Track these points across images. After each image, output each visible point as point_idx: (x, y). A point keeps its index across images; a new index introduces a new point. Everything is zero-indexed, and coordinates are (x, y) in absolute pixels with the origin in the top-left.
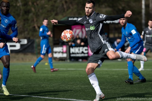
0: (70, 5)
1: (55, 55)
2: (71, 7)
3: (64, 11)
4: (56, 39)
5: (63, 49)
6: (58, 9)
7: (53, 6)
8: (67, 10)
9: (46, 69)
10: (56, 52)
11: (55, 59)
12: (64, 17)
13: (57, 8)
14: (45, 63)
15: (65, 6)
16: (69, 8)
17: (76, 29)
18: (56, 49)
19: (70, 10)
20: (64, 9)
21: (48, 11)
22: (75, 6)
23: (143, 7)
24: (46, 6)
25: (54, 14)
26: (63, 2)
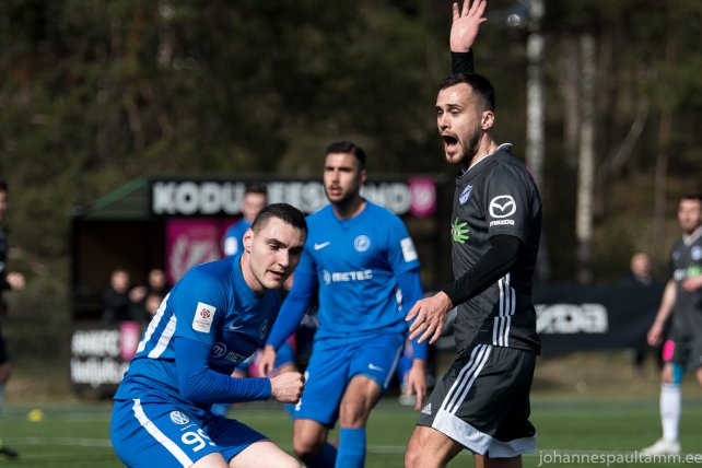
0: (164, 120)
1: (82, 373)
2: (169, 130)
3: (131, 149)
4: (86, 290)
5: (119, 344)
6: (101, 138)
7: (73, 120)
8: (148, 143)
9: (34, 441)
10: (84, 358)
11: (81, 389)
12: (131, 177)
13: (95, 129)
14: (30, 410)
15: (136, 124)
16: (153, 133)
17: (191, 239)
18: (85, 342)
19: (161, 145)
20: (131, 137)
21: (49, 147)
22: (188, 124)
23: (535, 132)
24: (39, 119)
25: (77, 160)
26: (128, 101)
